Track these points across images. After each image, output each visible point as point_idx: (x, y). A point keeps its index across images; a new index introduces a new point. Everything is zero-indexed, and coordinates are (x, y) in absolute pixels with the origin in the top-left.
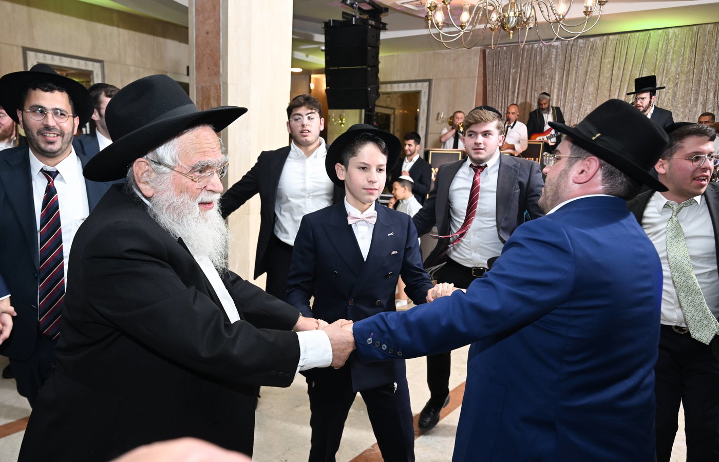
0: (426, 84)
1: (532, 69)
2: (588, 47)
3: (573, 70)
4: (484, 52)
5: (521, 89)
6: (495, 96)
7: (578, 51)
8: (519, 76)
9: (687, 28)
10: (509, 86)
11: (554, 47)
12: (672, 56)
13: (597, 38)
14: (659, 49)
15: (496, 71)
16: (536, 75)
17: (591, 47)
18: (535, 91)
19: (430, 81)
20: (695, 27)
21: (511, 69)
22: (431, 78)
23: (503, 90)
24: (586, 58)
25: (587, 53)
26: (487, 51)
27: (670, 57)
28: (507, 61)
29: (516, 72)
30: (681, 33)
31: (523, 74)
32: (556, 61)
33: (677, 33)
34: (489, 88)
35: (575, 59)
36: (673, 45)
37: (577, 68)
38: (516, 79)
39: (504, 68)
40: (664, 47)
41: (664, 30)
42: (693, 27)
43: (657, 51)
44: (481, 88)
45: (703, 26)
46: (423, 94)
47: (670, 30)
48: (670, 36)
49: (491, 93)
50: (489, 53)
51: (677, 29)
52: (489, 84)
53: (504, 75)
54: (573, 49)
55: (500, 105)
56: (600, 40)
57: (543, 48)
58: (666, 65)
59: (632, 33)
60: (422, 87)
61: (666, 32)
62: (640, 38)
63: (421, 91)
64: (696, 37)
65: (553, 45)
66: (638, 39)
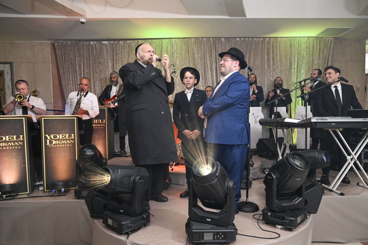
0: (8, 66)
1: (91, 58)
2: (126, 46)
3: (119, 61)
4: (53, 45)
5: (85, 72)
6: (67, 76)
7: (120, 48)
8: (82, 63)
9: (182, 39)
10: (76, 70)
11: (104, 44)
12: (177, 55)
13: (131, 41)
14: (169, 51)
15: (65, 59)
16: (95, 63)
17: (128, 47)
18: (96, 73)
19: (11, 64)
20: (186, 39)
21: (76, 58)
22: (11, 61)
23: (72, 72)
24: (127, 53)
25: (126, 50)
26: (56, 44)
27: (176, 56)
28: (72, 52)
29: (80, 60)
30: (179, 42)
31: (85, 62)
32: (107, 54)
33: (177, 41)
34: (61, 70)
35: (119, 53)
36: (176, 49)
37: (122, 59)
38: (81, 65)
39: (70, 57)
40: (171, 49)
41: (169, 39)
42: (185, 39)
43: (168, 51)
44: (55, 71)
45: (190, 39)
46: (5, 73)
47: (173, 40)
48: (173, 44)
49: (63, 74)
50: (57, 46)
51: (176, 40)
52: (60, 68)
53: (72, 61)
54: (117, 47)
55: (72, 82)
56: (133, 42)
57: (97, 45)
58: (174, 60)
59: (152, 40)
60: (4, 68)
61: (171, 40)
62: (157, 43)
63: (4, 71)
64: (187, 45)
65: (103, 43)
66: (156, 43)
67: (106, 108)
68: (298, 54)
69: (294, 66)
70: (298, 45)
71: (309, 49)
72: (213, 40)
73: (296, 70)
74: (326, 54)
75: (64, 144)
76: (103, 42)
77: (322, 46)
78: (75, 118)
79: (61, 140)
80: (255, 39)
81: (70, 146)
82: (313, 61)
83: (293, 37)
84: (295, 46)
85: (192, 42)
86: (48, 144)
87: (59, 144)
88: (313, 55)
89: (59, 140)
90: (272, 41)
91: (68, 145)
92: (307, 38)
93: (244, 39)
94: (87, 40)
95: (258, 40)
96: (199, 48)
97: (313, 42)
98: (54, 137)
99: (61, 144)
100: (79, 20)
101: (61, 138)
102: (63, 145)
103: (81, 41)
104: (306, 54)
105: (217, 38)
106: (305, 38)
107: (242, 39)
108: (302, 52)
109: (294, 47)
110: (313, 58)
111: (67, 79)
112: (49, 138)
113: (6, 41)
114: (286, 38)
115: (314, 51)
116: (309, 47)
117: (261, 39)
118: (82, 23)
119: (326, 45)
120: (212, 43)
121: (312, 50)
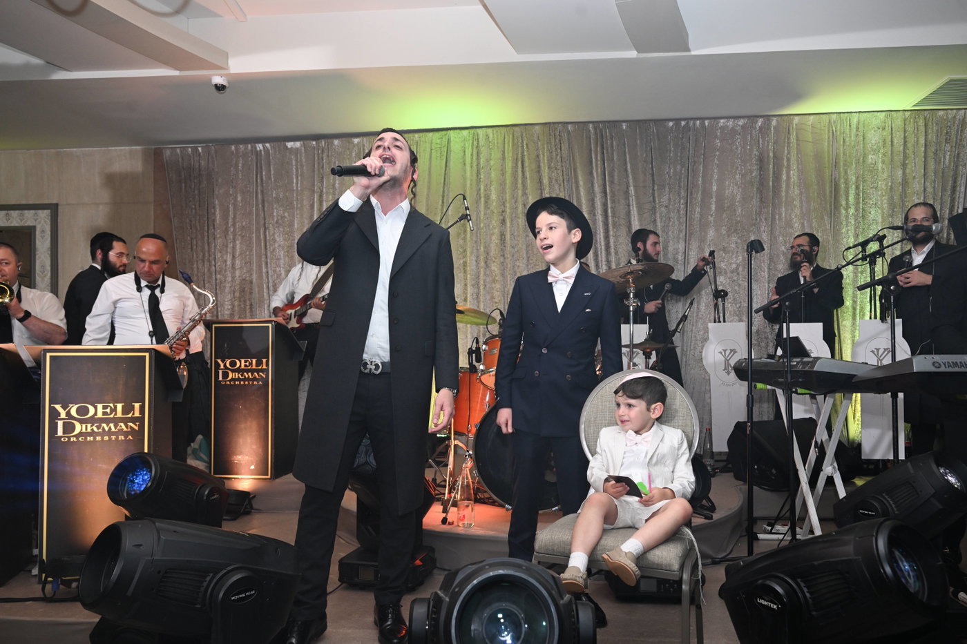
0: (45, 214)
1: (255, 188)
2: (351, 153)
3: (328, 194)
4: (160, 155)
5: (238, 225)
6: (189, 238)
7: (333, 160)
8: (232, 202)
9: (504, 130)
10: (216, 221)
11: (291, 150)
12: (490, 174)
13: (365, 139)
14: (467, 163)
15: (187, 191)
16: (263, 201)
19: (54, 209)
20: (517, 129)
21: (218, 189)
22: (55, 202)
23: (205, 227)
26: (167, 153)
27: (487, 176)
29: (227, 194)
30: (498, 136)
31: (239, 199)
32: (297, 176)
33: (491, 136)
34: (175, 222)
36: (488, 156)
38: (228, 208)
39: (202, 186)
40: (474, 159)
41: (470, 130)
42: (514, 128)
43: (465, 164)
44: (164, 224)
45: (528, 127)
46: (38, 233)
47: (479, 131)
48: (481, 141)
50: (170, 157)
51: (490, 130)
52: (174, 217)
53: (204, 198)
55: (201, 255)
57: (272, 152)
59: (421, 134)
60: (36, 220)
61: (474, 134)
62: (434, 141)
63: (34, 227)
64: (520, 145)
65: (289, 147)
66: (432, 143)
67: (270, 325)
68: (858, 162)
69: (847, 199)
70: (857, 135)
71: (892, 145)
72: (595, 129)
73: (852, 211)
74: (947, 161)
75: (110, 433)
76: (290, 145)
77: (932, 137)
78: (147, 355)
79: (101, 420)
80: (722, 121)
81: (126, 441)
82: (905, 183)
83: (840, 113)
84: (847, 139)
85: (535, 136)
86: (60, 433)
87: (92, 433)
88: (904, 166)
89: (93, 420)
90: (775, 128)
91: (121, 438)
92: (884, 113)
93: (688, 123)
94: (245, 141)
95: (731, 123)
96: (554, 154)
97: (905, 125)
98: (78, 411)
99: (98, 434)
100: (211, 80)
101: (100, 415)
102: (106, 438)
103: (232, 144)
104: (883, 162)
105: (609, 122)
106: (879, 114)
107: (683, 123)
108: (871, 158)
109: (844, 142)
110: (904, 173)
111: (189, 247)
112: (63, 414)
113: (44, 151)
114: (818, 116)
115: (910, 152)
116: (892, 141)
117: (741, 122)
118: (220, 88)
119: (947, 133)
120: (592, 136)
121: (901, 148)
